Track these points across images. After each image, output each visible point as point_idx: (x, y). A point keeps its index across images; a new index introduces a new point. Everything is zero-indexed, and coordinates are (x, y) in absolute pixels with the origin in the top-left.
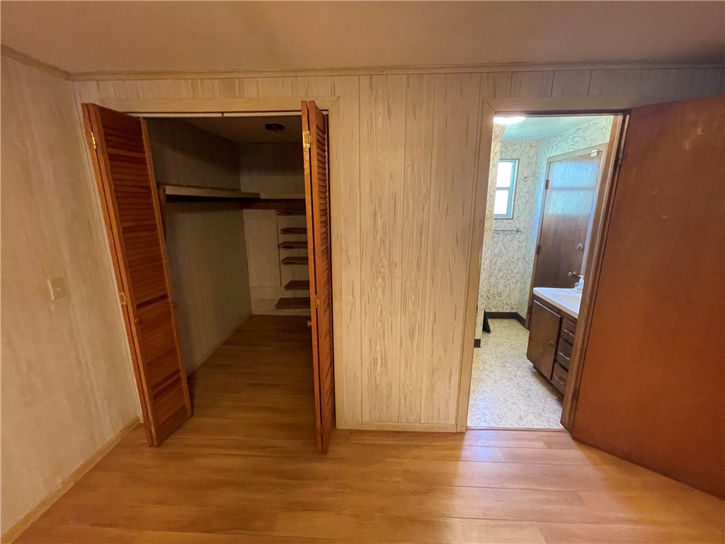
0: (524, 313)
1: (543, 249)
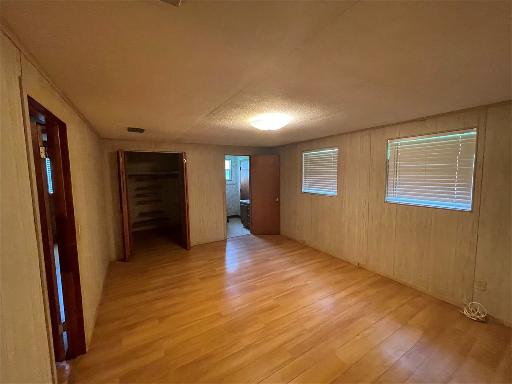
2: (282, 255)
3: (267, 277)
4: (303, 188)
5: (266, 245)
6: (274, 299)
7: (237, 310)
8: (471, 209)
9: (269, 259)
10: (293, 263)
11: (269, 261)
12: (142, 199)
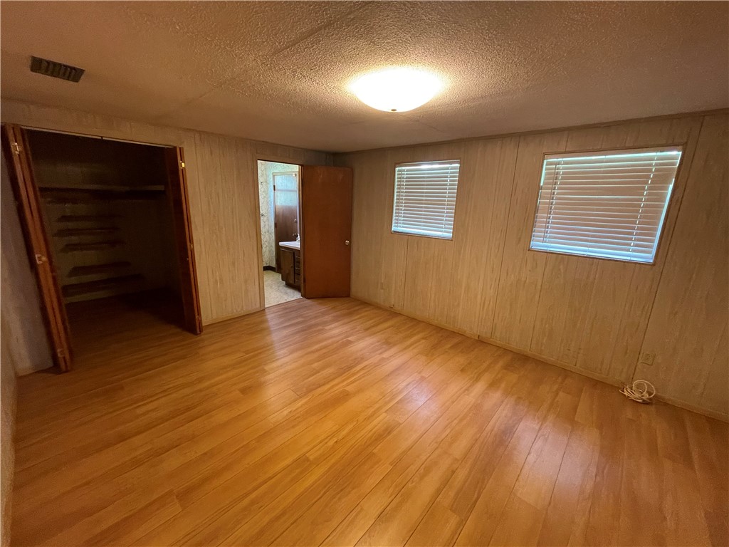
0: (274, 264)
1: (278, 224)
2: (367, 330)
3: (358, 372)
4: (393, 225)
5: (335, 314)
6: (386, 412)
7: (331, 443)
8: (652, 261)
9: (349, 339)
10: (388, 343)
11: (350, 342)
12: (74, 239)
